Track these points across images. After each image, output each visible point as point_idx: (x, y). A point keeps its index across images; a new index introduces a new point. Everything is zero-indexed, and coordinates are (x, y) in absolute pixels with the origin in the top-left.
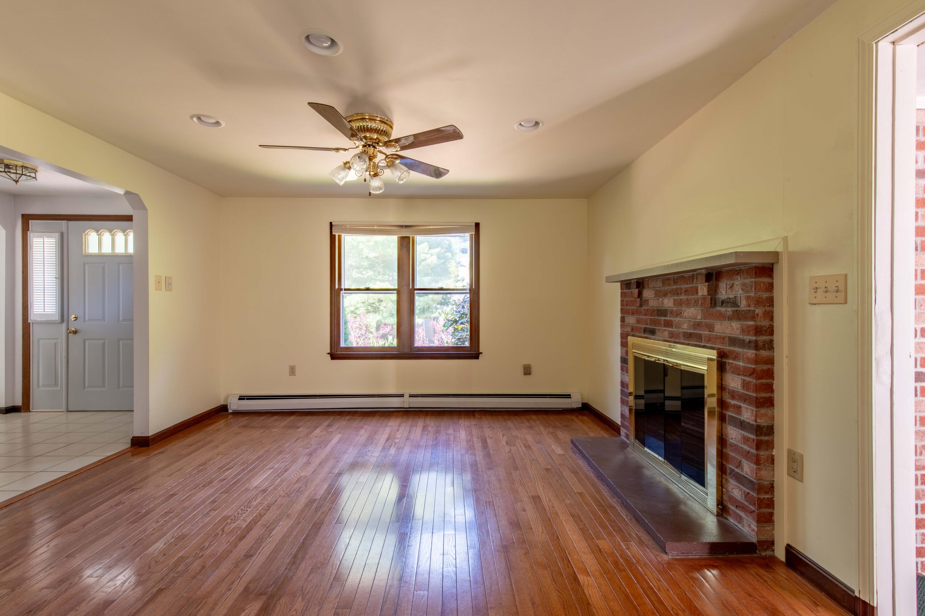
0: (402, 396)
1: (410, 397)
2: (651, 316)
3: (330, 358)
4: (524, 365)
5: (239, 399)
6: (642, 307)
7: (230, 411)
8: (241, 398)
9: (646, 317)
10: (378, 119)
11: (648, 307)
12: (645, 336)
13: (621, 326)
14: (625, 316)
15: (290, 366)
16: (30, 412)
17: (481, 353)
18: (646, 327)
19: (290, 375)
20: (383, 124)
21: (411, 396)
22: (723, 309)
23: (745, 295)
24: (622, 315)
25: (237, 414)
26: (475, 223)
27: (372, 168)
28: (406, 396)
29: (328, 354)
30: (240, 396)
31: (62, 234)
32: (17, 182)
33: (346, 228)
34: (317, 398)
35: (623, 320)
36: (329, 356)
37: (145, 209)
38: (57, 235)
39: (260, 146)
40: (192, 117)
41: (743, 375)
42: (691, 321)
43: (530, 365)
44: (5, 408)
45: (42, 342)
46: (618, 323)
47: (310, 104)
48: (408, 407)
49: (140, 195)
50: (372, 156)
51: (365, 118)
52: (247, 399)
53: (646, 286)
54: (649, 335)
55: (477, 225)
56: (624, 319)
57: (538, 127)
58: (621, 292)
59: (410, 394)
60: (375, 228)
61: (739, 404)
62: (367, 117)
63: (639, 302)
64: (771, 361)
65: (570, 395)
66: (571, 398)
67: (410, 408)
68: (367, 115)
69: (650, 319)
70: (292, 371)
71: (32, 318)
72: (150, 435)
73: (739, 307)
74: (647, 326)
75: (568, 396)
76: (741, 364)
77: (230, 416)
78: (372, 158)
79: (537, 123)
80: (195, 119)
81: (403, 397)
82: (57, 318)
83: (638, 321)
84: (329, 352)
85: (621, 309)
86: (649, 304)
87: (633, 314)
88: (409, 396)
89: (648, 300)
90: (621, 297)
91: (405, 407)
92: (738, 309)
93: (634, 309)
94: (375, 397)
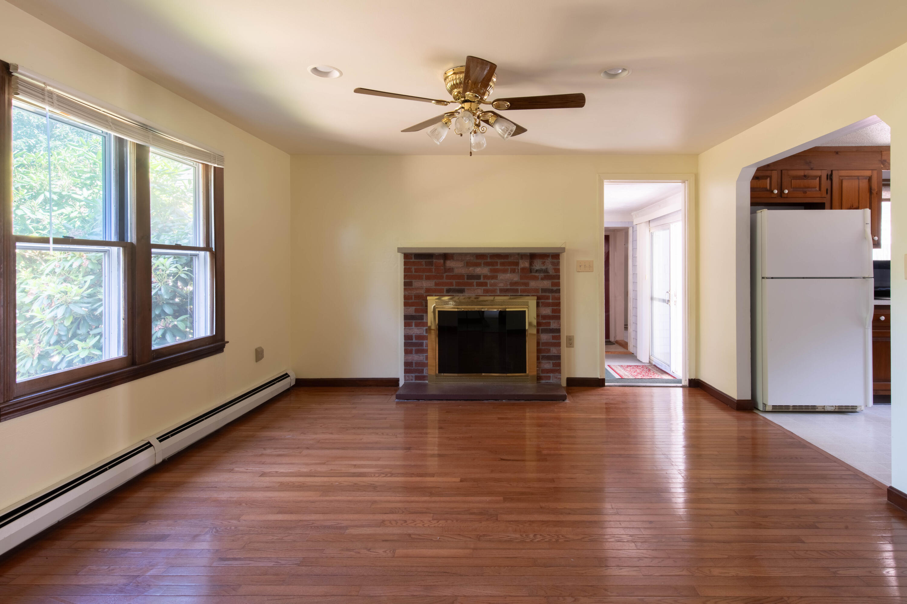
0: (149, 445)
1: (160, 441)
2: (458, 280)
6: (444, 273)
9: (450, 281)
11: (454, 273)
12: (449, 294)
14: (414, 281)
17: (228, 342)
18: (450, 288)
21: (162, 439)
22: (537, 274)
23: (553, 267)
28: (155, 442)
41: (552, 306)
42: (508, 282)
43: (262, 345)
48: (161, 460)
53: (450, 258)
54: (455, 293)
61: (549, 321)
64: (559, 298)
66: (289, 376)
69: (456, 282)
73: (549, 273)
74: (452, 287)
75: (287, 375)
76: (551, 301)
81: (151, 446)
83: (438, 284)
86: (455, 271)
87: (428, 279)
88: (158, 440)
89: (453, 269)
91: (156, 463)
92: (549, 274)
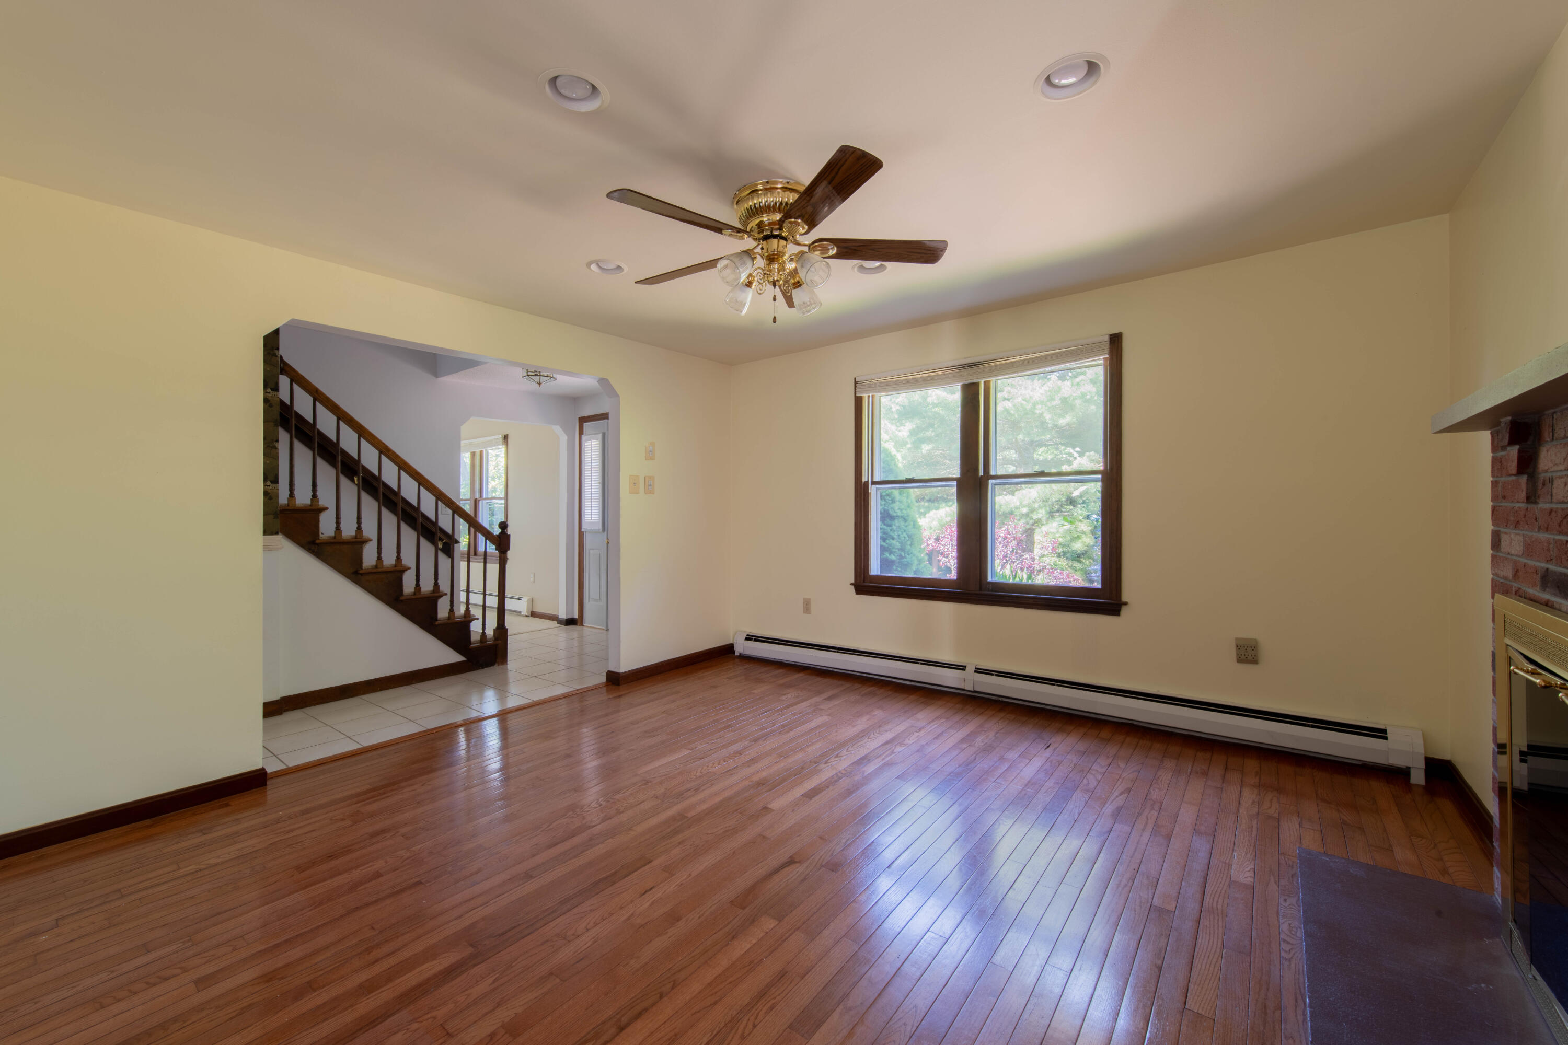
0: (962, 668)
1: (975, 672)
2: (1560, 533)
3: (854, 591)
4: (1237, 639)
5: (747, 639)
6: (1536, 503)
7: (737, 654)
8: (749, 638)
9: (1547, 536)
10: (779, 186)
11: (1552, 502)
12: (1546, 596)
13: (1492, 561)
14: (1502, 530)
15: (804, 599)
16: (583, 626)
17: (1126, 604)
18: (1547, 569)
19: (804, 613)
20: (787, 193)
21: (978, 671)
24: (1496, 529)
25: (747, 659)
26: (1111, 335)
27: (776, 274)
28: (970, 669)
29: (851, 584)
30: (748, 635)
31: (604, 434)
32: (540, 384)
33: (876, 383)
34: (835, 652)
35: (1496, 543)
36: (853, 587)
37: (618, 396)
38: (600, 436)
39: (636, 282)
40: (589, 265)
43: (1256, 640)
44: (566, 619)
45: (591, 552)
46: (1487, 551)
47: (609, 195)
48: (972, 690)
49: (609, 379)
50: (777, 254)
51: (757, 190)
52: (756, 640)
53: (1547, 435)
54: (1555, 595)
55: (1116, 341)
56: (1500, 541)
57: (1100, 75)
58: (1493, 457)
59: (977, 667)
60: (919, 376)
62: (760, 187)
63: (1524, 486)
65: (1384, 731)
66: (1386, 738)
67: (975, 692)
68: (761, 184)
69: (1556, 541)
70: (807, 606)
71: (585, 527)
72: (622, 671)
74: (1551, 567)
75: (1380, 733)
77: (737, 660)
78: (776, 257)
79: (1092, 68)
80: (593, 267)
81: (964, 670)
82: (600, 527)
83: (1529, 549)
84: (853, 581)
85: (1494, 510)
86: (1554, 491)
87: (1517, 525)
88: (974, 670)
89: (1551, 480)
90: (1493, 476)
91: (966, 689)
93: (1519, 508)
94: (918, 663)
